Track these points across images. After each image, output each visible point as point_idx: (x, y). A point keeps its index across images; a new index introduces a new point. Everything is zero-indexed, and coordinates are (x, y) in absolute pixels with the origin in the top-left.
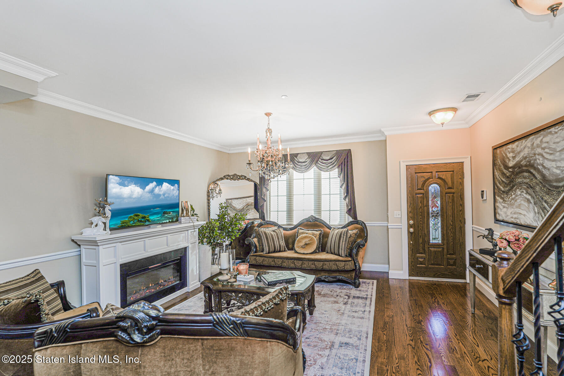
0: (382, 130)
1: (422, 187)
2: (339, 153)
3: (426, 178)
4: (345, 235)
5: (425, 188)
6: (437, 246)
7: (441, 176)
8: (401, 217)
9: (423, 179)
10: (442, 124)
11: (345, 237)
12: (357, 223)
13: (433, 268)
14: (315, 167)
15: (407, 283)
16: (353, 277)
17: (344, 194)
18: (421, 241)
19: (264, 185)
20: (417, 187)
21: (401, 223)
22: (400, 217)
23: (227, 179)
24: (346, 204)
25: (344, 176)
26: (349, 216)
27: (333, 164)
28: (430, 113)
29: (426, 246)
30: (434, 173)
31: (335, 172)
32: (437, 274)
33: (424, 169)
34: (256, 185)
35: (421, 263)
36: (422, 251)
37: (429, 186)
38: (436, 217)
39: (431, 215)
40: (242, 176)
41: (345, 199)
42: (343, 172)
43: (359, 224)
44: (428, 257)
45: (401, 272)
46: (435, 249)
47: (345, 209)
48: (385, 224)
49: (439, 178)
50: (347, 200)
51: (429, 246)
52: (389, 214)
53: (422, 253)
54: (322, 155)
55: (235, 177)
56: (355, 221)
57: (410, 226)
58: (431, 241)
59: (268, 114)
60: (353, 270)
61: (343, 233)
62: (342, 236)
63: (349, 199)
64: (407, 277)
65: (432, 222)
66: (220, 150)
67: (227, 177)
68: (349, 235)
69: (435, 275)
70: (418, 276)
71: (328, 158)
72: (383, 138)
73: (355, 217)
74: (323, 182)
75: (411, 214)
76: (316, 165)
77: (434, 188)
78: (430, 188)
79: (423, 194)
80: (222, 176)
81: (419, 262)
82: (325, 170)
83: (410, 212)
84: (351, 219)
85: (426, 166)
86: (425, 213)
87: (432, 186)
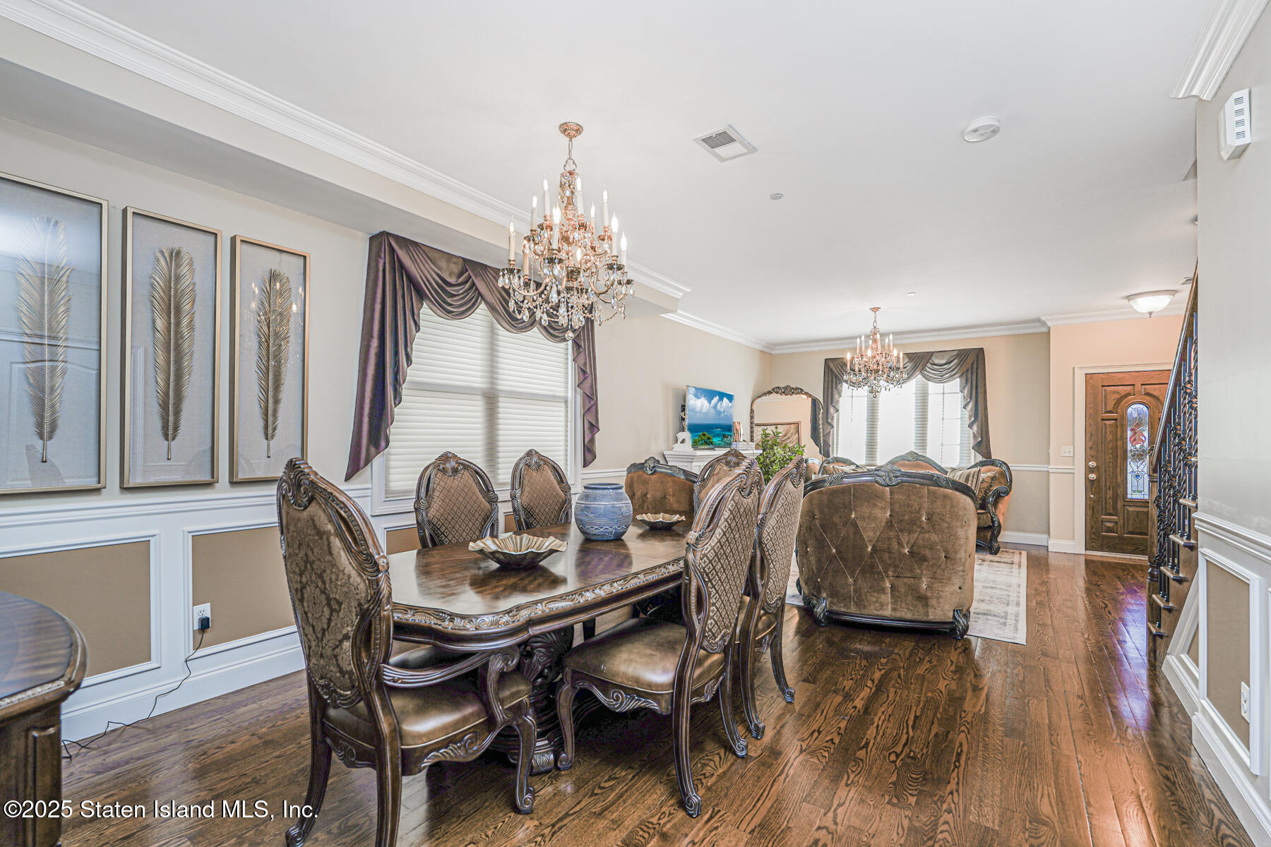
0: (1043, 318)
1: (1114, 408)
2: (962, 355)
3: (1123, 394)
4: (976, 477)
5: (1119, 411)
6: (1140, 504)
7: (1152, 392)
8: (1074, 456)
9: (1118, 396)
10: (1150, 313)
11: (975, 480)
12: (992, 465)
13: (1132, 539)
14: (920, 376)
15: (1082, 560)
16: (989, 538)
17: (970, 419)
18: (1110, 493)
19: (832, 403)
20: (1105, 408)
21: (1073, 465)
22: (1072, 455)
23: (777, 393)
24: (972, 435)
25: (971, 390)
26: (977, 454)
27: (953, 370)
28: (1129, 298)
29: (1120, 504)
30: (1138, 387)
31: (956, 383)
32: (1138, 548)
33: (1120, 379)
34: (814, 402)
35: (1110, 530)
36: (1112, 511)
37: (1127, 408)
38: (1139, 456)
39: (1129, 454)
40: (797, 389)
41: (970, 426)
42: (969, 384)
43: (997, 466)
44: (1122, 521)
45: (1071, 543)
46: (1138, 509)
47: (972, 443)
48: (1043, 468)
49: (1147, 394)
50: (975, 428)
51: (1126, 504)
52: (1051, 451)
53: (1110, 515)
54: (933, 358)
55: (788, 391)
56: (988, 461)
57: (1089, 470)
58: (1129, 496)
59: (875, 310)
60: (990, 527)
61: (972, 475)
62: (971, 478)
63: (977, 426)
64: (1083, 551)
65: (1132, 466)
66: (766, 350)
67: (776, 390)
68: (981, 479)
69: (1134, 550)
70: (1102, 550)
71: (944, 362)
72: (1045, 330)
73: (987, 454)
74: (931, 399)
75: (1092, 451)
76: (921, 373)
77: (1136, 410)
78: (1130, 410)
79: (1116, 420)
80: (770, 389)
81: (1104, 528)
82: (937, 380)
83: (1091, 448)
84: (980, 458)
85: (1122, 375)
86: (1119, 450)
87: (1133, 406)
